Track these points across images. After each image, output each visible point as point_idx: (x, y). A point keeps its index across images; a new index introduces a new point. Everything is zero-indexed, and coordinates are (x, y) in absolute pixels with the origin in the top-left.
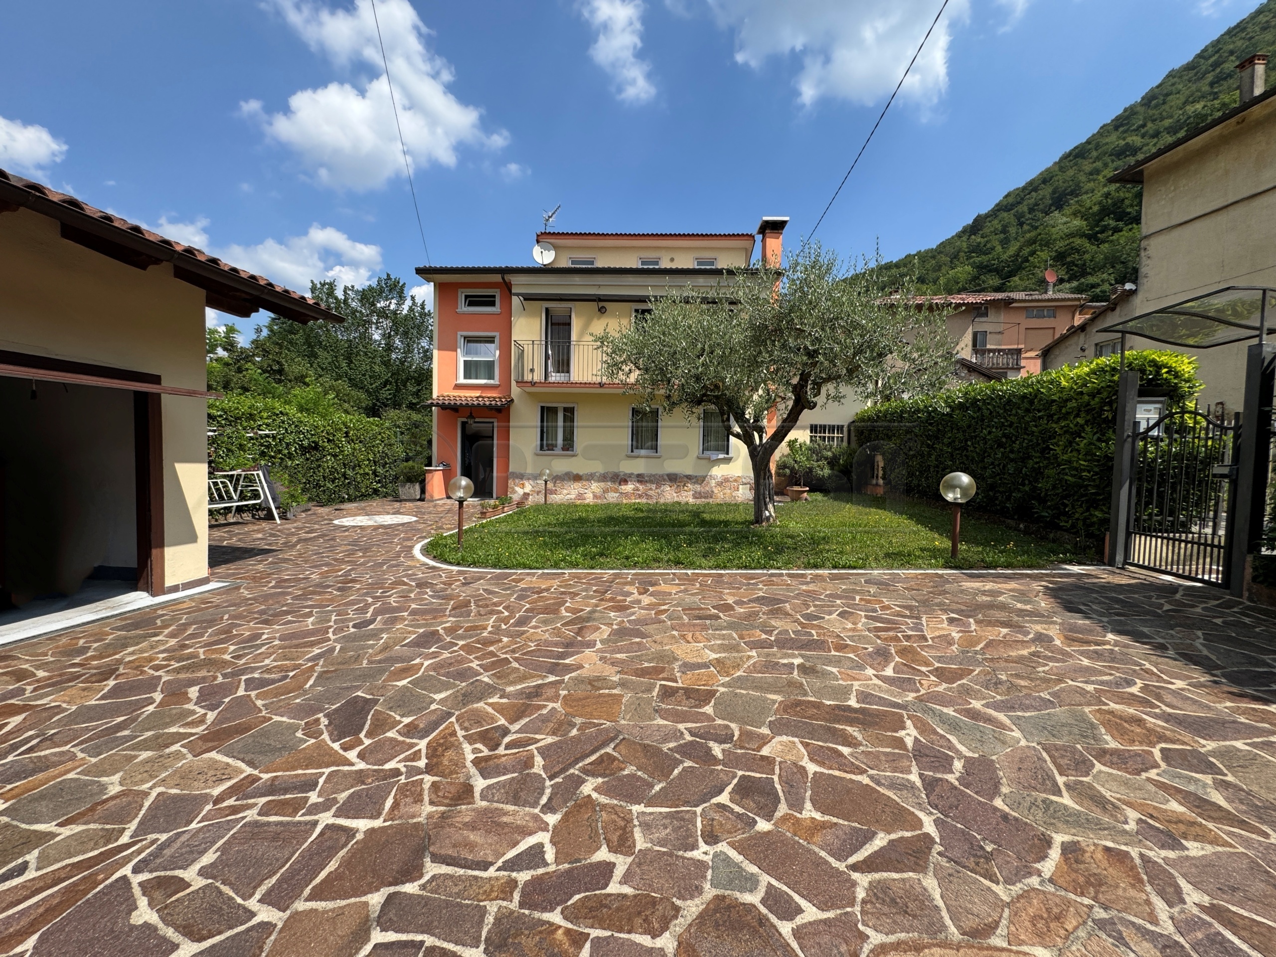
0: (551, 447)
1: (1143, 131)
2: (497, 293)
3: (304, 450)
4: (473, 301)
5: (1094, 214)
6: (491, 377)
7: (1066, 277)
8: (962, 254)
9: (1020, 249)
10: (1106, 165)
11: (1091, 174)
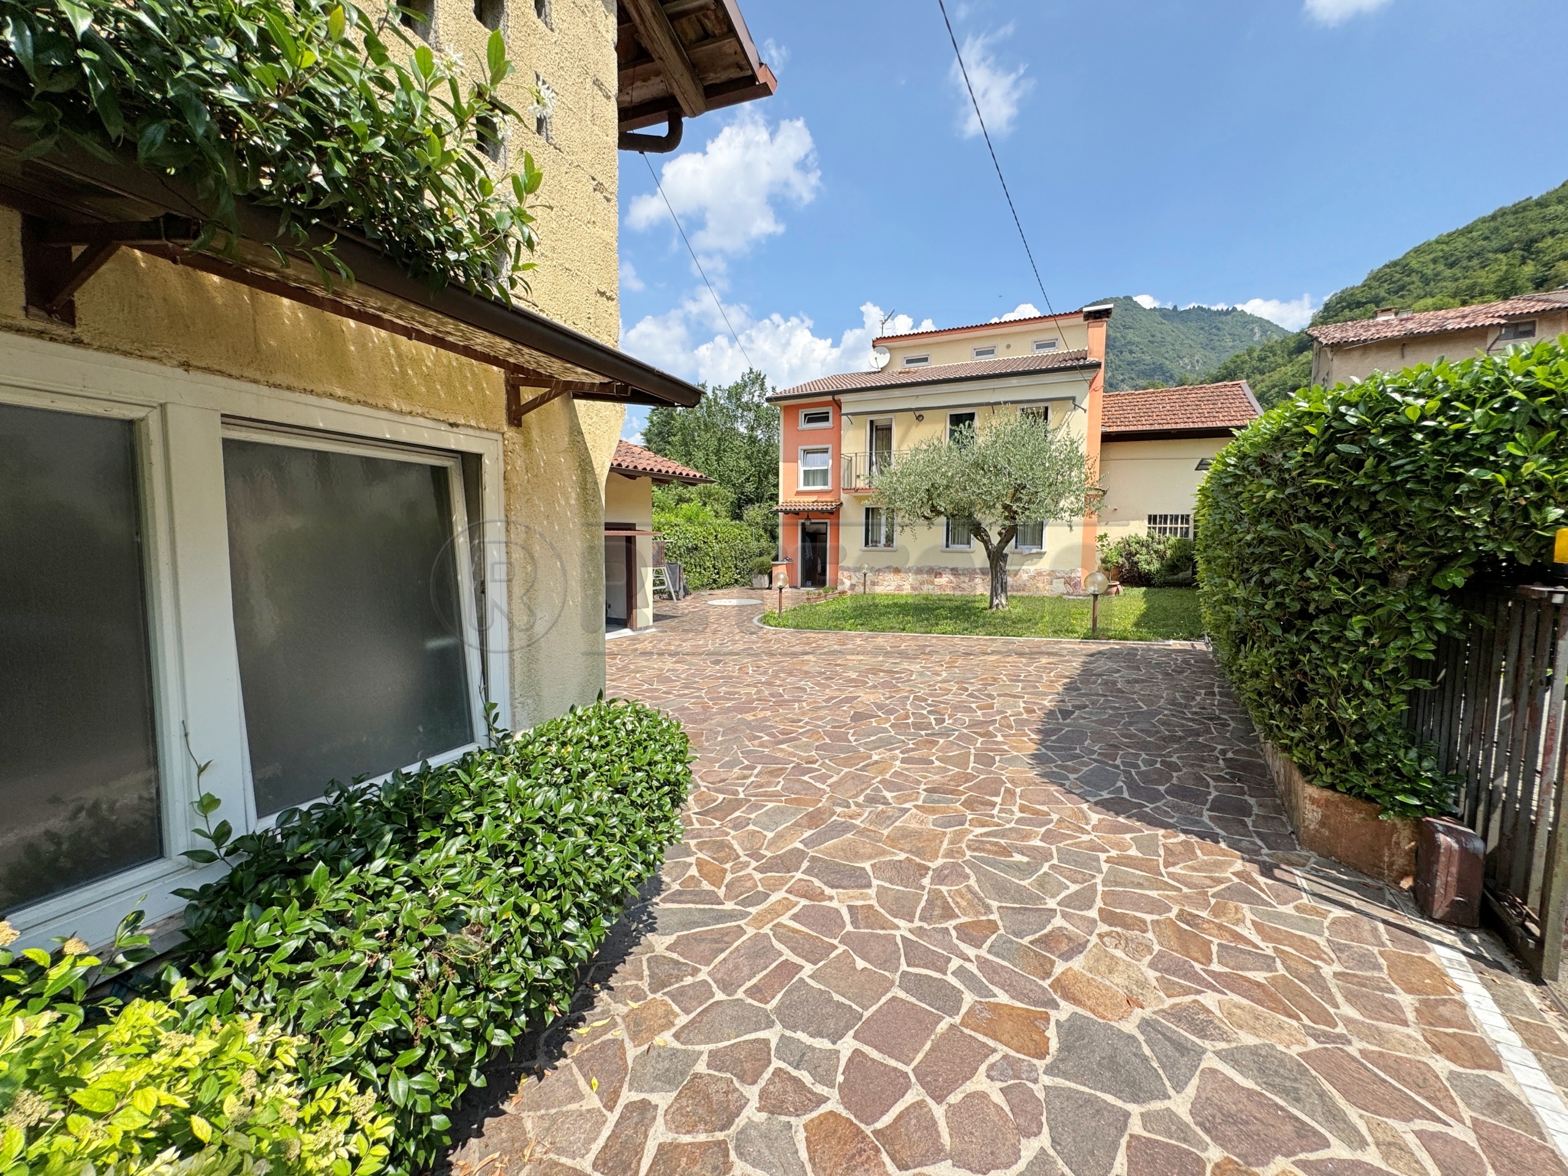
0: (876, 543)
3: (689, 550)
4: (811, 419)
6: (825, 484)
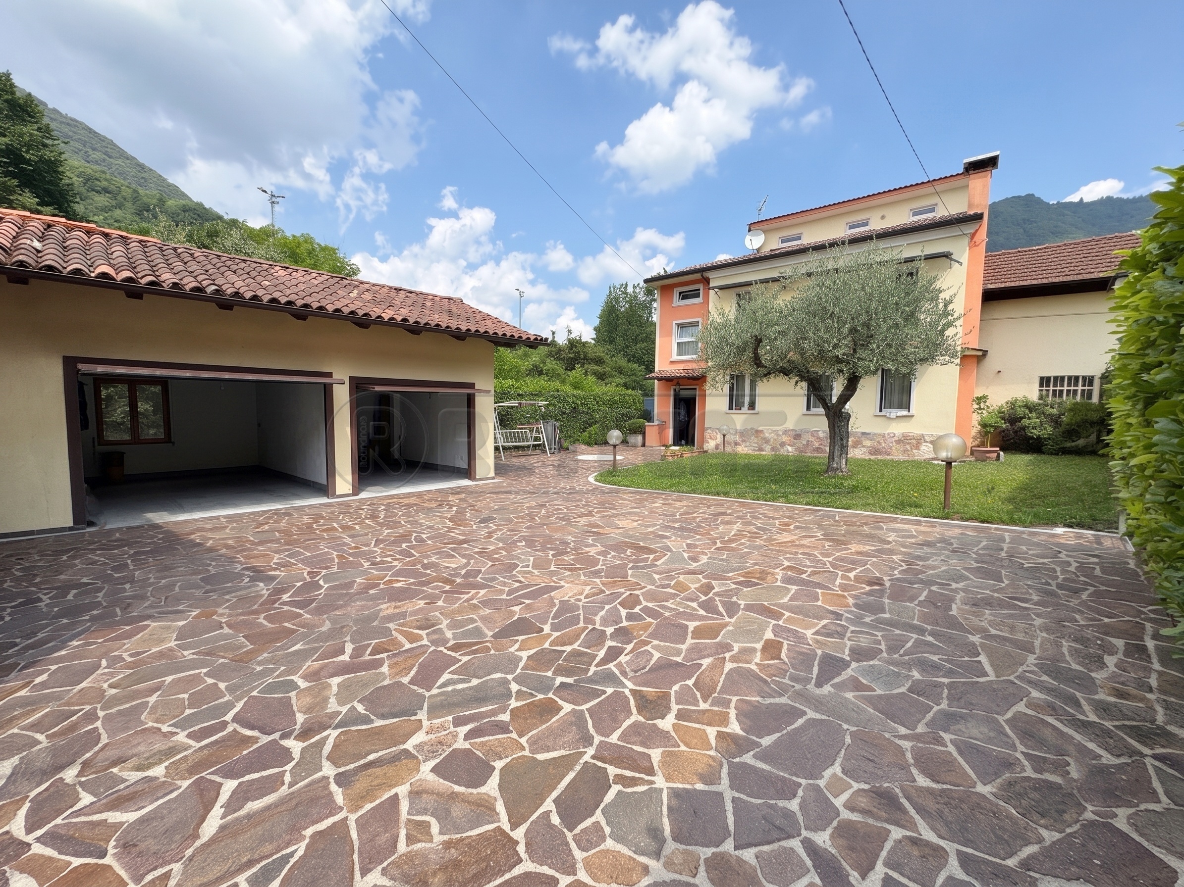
0: (739, 406)
2: (701, 286)
4: (684, 296)
6: (695, 353)
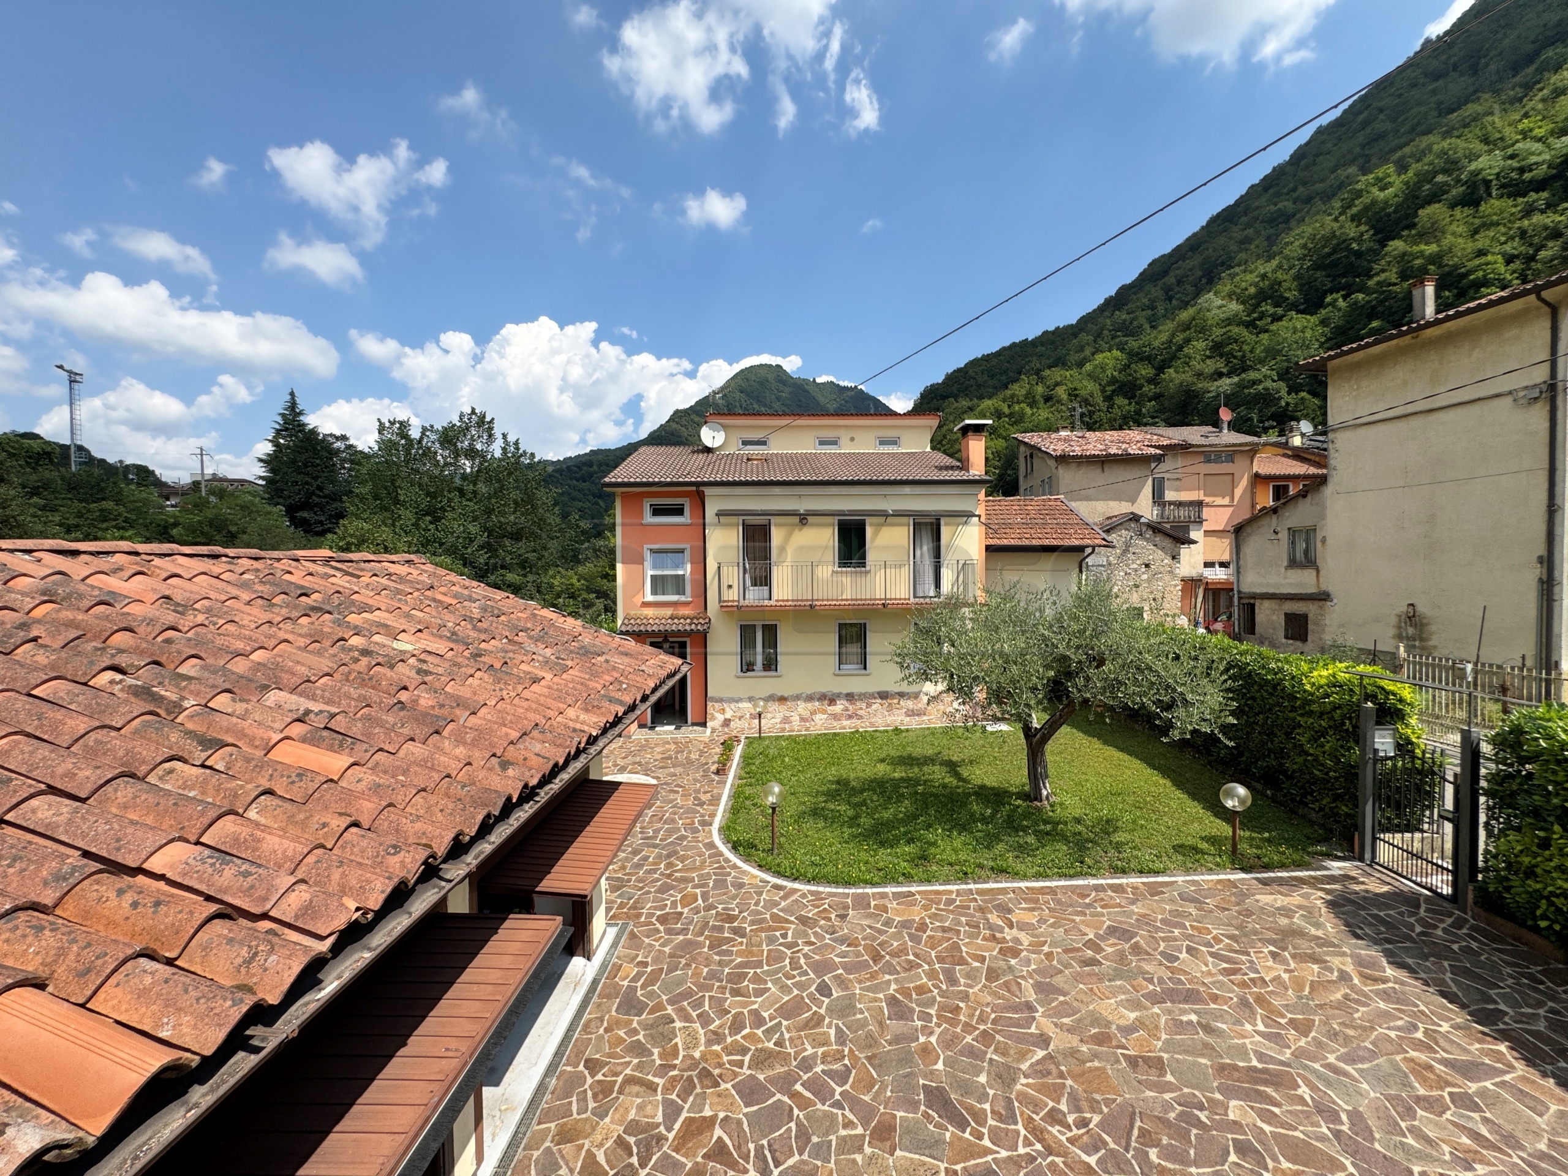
0: (752, 668)
1: (1295, 195)
2: (686, 502)
5: (1251, 297)
6: (682, 593)
7: (1225, 370)
8: (1105, 332)
9: (1173, 335)
10: (1258, 233)
11: (1242, 242)
